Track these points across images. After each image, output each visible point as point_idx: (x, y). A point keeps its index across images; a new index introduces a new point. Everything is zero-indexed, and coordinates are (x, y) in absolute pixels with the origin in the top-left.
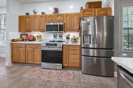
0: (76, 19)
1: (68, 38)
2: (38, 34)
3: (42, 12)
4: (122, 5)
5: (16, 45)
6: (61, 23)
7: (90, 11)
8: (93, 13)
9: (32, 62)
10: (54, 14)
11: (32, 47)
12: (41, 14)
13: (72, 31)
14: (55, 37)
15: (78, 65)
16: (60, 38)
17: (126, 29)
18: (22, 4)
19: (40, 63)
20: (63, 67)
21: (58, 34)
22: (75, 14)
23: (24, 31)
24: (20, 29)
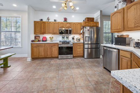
0: (79, 26)
1: (73, 39)
2: (50, 36)
3: (54, 20)
4: (103, 20)
5: (36, 45)
6: (70, 29)
7: (88, 23)
8: (90, 24)
9: (51, 56)
10: (64, 22)
11: (51, 45)
12: (53, 21)
13: (76, 34)
14: (63, 38)
15: (82, 55)
16: (67, 39)
17: (105, 33)
18: (35, 11)
19: (57, 56)
20: (73, 57)
21: (65, 36)
22: (79, 23)
23: (39, 33)
24: (36, 32)
